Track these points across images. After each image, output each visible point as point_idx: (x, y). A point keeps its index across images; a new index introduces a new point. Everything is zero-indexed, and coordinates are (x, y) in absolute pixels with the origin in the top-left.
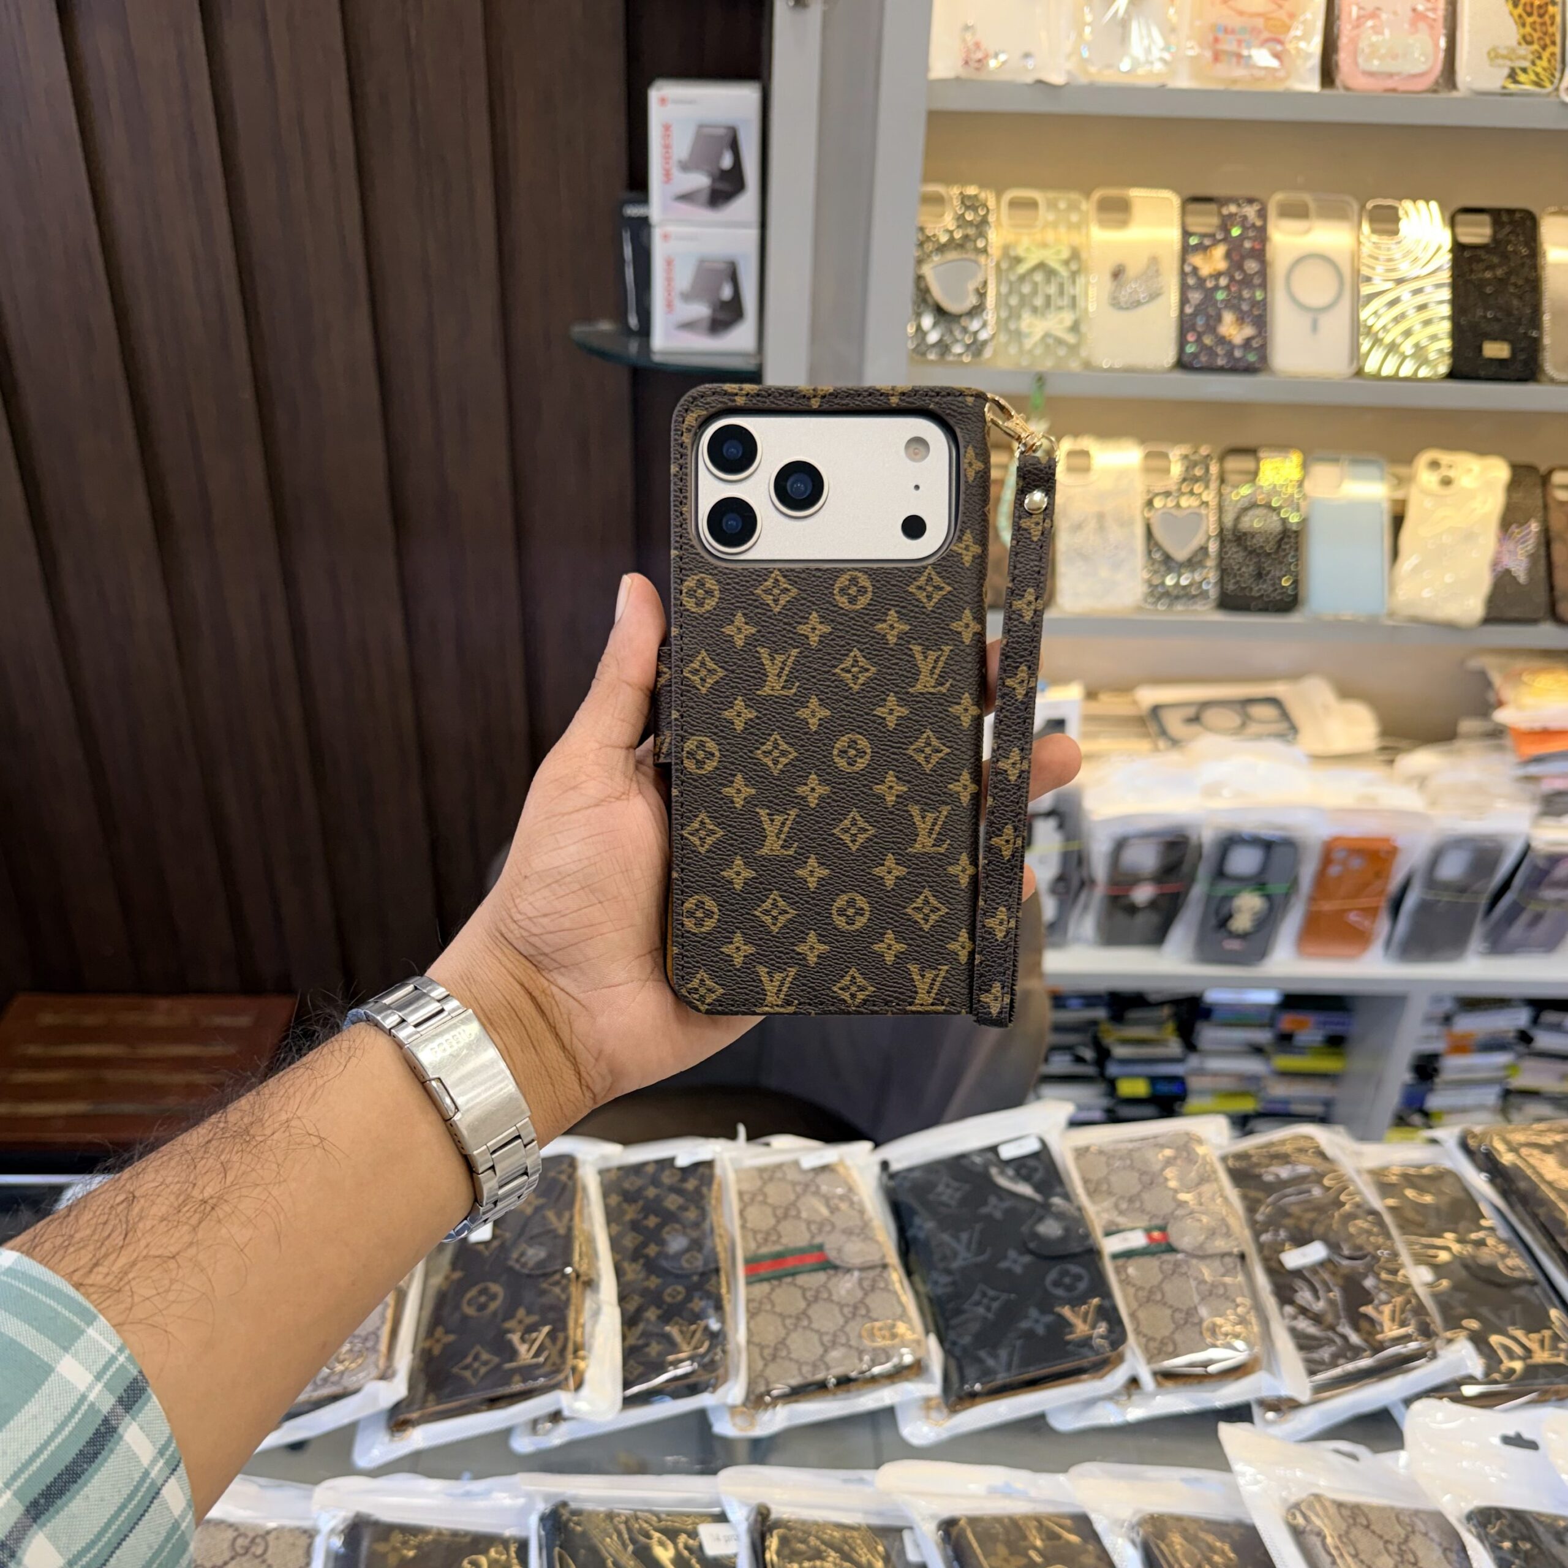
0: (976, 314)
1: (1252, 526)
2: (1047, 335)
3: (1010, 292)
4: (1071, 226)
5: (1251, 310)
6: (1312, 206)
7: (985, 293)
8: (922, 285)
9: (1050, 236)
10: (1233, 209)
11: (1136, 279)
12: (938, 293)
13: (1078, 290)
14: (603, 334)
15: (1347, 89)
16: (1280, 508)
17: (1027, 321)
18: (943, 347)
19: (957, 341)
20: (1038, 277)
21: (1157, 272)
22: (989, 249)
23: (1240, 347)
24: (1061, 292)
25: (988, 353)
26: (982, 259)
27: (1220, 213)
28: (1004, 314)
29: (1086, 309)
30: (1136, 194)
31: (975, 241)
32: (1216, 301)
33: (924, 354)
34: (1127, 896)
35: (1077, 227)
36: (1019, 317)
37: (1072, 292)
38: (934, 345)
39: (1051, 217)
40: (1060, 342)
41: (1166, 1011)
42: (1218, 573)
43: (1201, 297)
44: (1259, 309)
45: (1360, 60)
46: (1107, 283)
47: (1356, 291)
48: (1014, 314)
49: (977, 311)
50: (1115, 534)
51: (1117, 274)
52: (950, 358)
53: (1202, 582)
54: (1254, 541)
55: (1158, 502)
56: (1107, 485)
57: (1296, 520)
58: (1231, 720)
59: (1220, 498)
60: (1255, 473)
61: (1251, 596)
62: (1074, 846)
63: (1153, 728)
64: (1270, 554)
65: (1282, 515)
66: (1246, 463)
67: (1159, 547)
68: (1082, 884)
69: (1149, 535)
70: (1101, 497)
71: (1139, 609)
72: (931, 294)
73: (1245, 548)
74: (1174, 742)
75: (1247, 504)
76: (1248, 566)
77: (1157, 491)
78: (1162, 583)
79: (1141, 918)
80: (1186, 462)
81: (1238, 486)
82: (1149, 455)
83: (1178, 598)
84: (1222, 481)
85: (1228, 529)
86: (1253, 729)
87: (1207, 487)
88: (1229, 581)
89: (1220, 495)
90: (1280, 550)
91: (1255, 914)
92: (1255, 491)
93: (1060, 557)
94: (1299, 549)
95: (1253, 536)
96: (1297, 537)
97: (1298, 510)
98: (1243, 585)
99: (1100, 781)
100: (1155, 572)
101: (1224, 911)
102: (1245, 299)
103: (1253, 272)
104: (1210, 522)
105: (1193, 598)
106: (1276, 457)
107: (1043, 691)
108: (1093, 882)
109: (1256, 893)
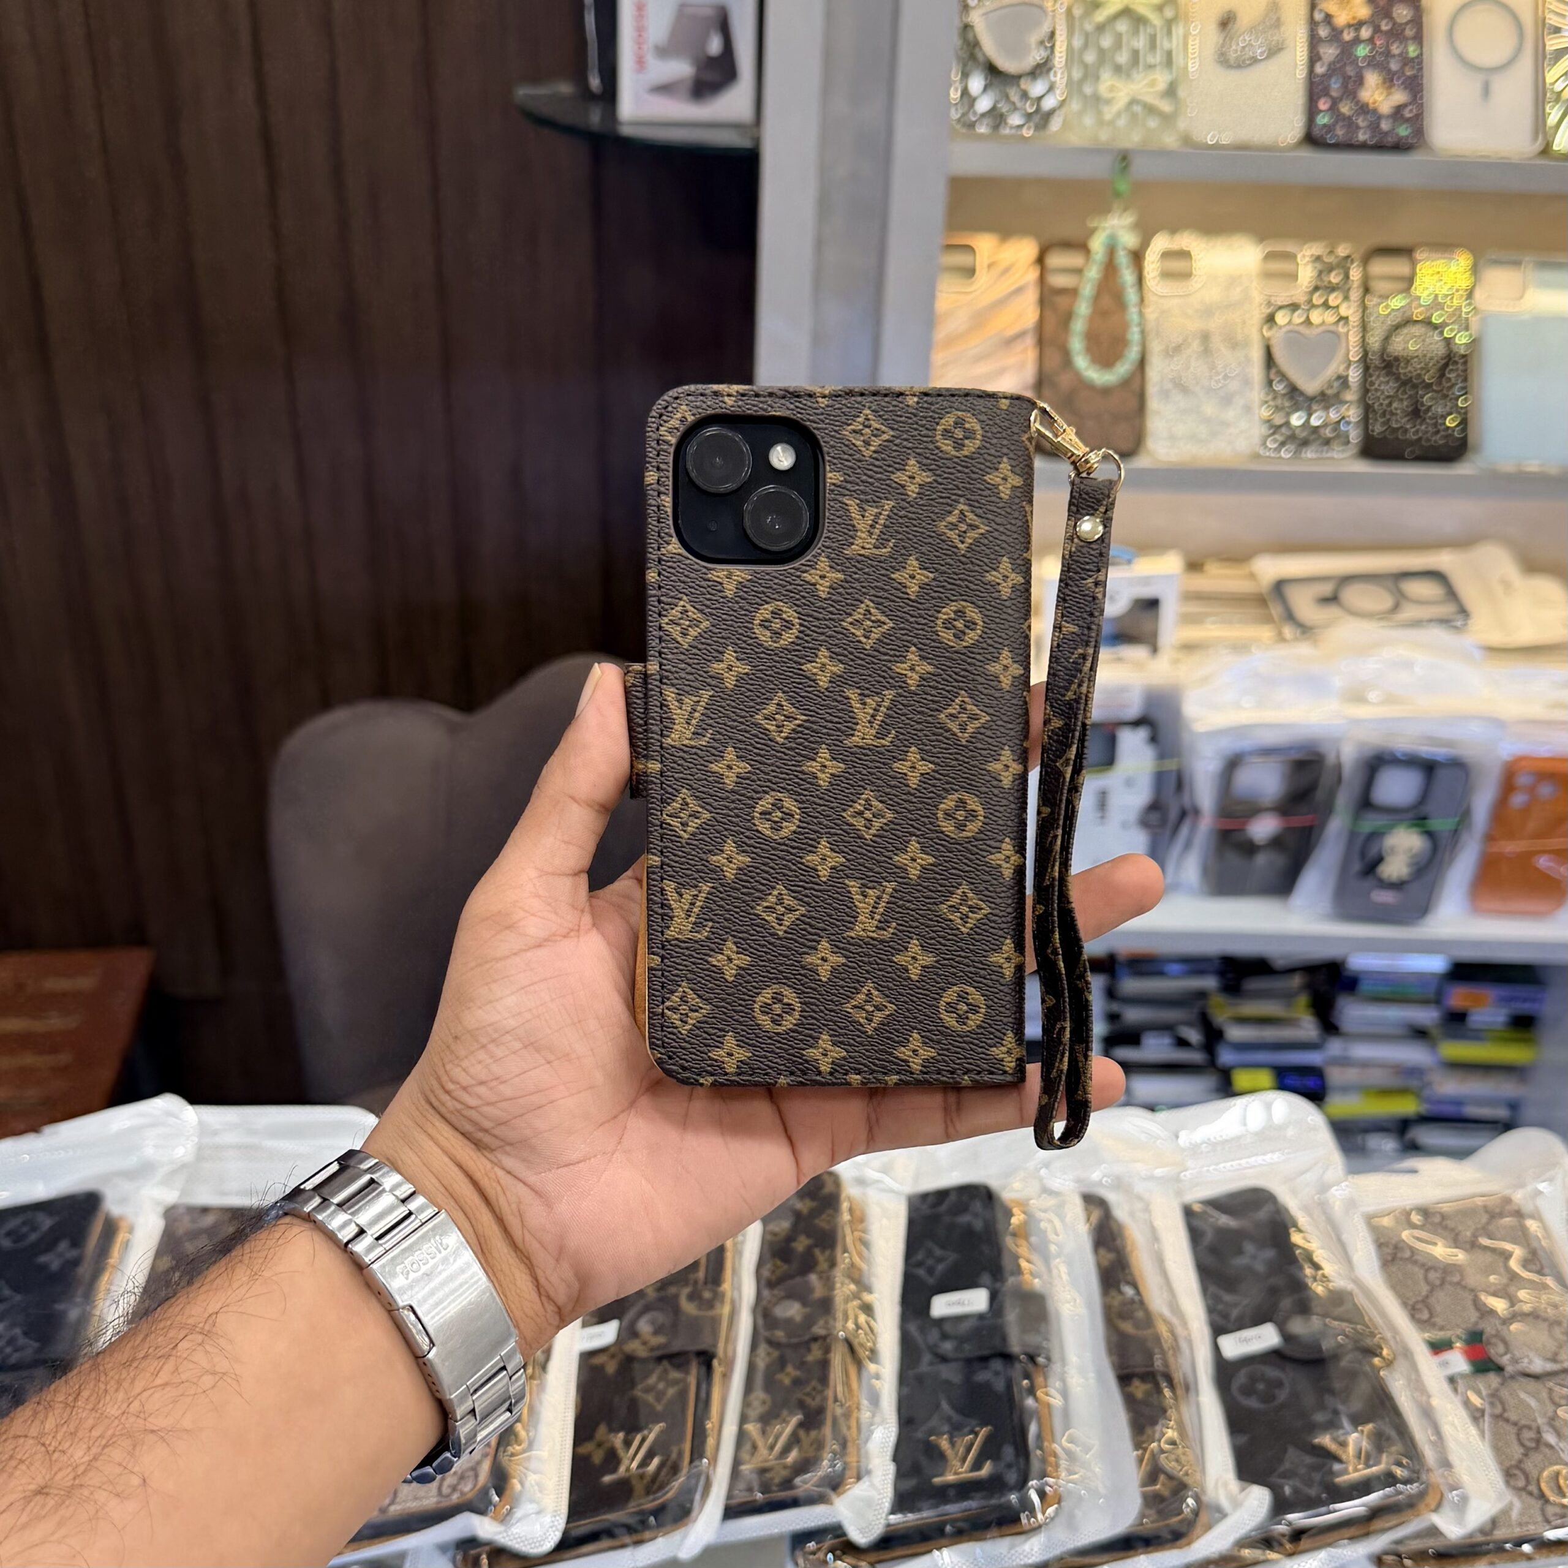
0: (1041, 74)
1: (1406, 349)
2: (1133, 102)
3: (1086, 46)
5: (1402, 69)
7: (1052, 47)
8: (970, 36)
11: (1252, 29)
12: (990, 48)
13: (1175, 43)
14: (556, 98)
16: (1443, 325)
17: (1107, 81)
18: (996, 117)
19: (1016, 109)
20: (1122, 26)
21: (1278, 21)
23: (1388, 117)
24: (1153, 44)
25: (1055, 124)
28: (1077, 74)
29: (1186, 67)
32: (1357, 58)
33: (972, 125)
34: (1241, 830)
36: (1097, 78)
37: (1166, 45)
38: (983, 115)
40: (1151, 110)
41: (1297, 981)
42: (1361, 411)
43: (1338, 52)
44: (1413, 68)
46: (1213, 35)
47: (1540, 47)
48: (1091, 74)
49: (1041, 69)
50: (1225, 358)
51: (1226, 22)
52: (1006, 131)
53: (1339, 422)
54: (1410, 368)
55: (1281, 318)
56: (1213, 295)
57: (1464, 341)
58: (1380, 601)
59: (1364, 312)
60: (1410, 280)
61: (1406, 440)
62: (1171, 765)
63: (1276, 610)
64: (1428, 386)
65: (1445, 335)
66: (1397, 267)
67: (1283, 377)
68: (1183, 814)
69: (1269, 360)
70: (1208, 311)
71: (1256, 456)
72: (981, 48)
73: (1398, 379)
74: (1305, 630)
75: (1399, 320)
76: (1402, 400)
77: (1280, 304)
78: (1287, 423)
79: (1261, 860)
80: (1319, 266)
81: (1387, 297)
82: (1269, 256)
83: (1305, 443)
84: (1367, 290)
85: (1374, 353)
86: (1410, 612)
87: (1346, 298)
88: (1376, 420)
89: (1364, 308)
90: (1444, 380)
91: (1414, 856)
92: (1409, 304)
93: (1152, 390)
94: (1469, 377)
95: (1408, 361)
96: (1465, 363)
97: (1467, 329)
98: (1395, 426)
99: (1205, 680)
100: (1278, 409)
101: (1373, 852)
102: (1394, 56)
103: (1404, 21)
104: (1351, 343)
105: (1327, 442)
106: (1438, 259)
107: (1129, 562)
108: (1197, 812)
109: (1415, 829)
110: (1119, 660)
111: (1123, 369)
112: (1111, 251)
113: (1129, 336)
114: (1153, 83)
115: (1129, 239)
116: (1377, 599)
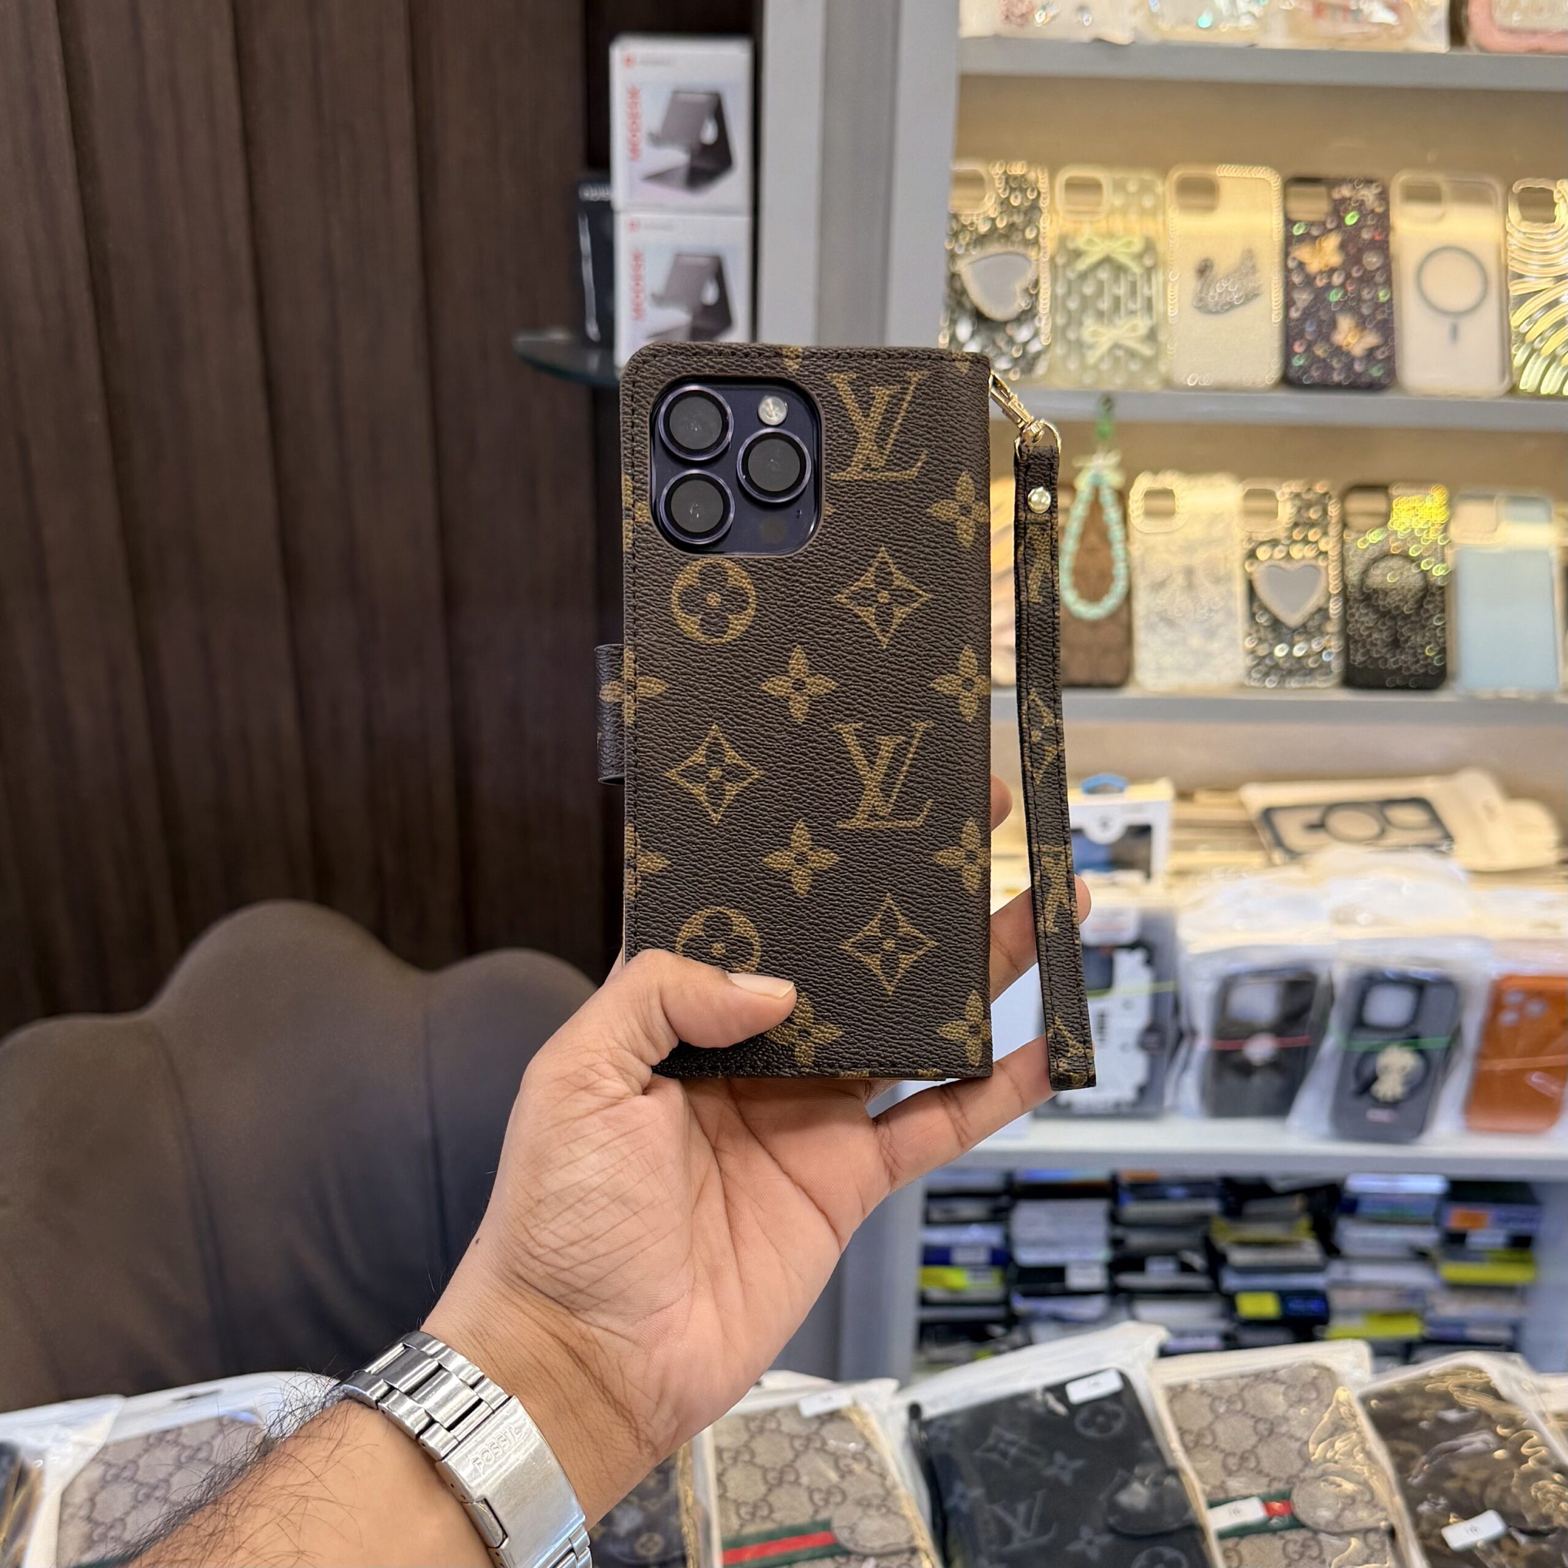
0: (1026, 320)
1: (1384, 581)
2: (1116, 346)
3: (1069, 293)
4: (1143, 212)
5: (1373, 314)
6: (1445, 188)
7: (1037, 295)
8: (958, 285)
9: (1118, 224)
10: (1345, 191)
11: (1227, 277)
12: (977, 295)
13: (1155, 290)
14: (553, 345)
15: (1481, 48)
16: (1420, 558)
17: (1090, 328)
19: (1002, 354)
20: (1104, 274)
21: (1254, 269)
22: (1041, 240)
23: (1361, 359)
24: (1133, 291)
25: (1041, 368)
26: (1032, 253)
27: (1329, 196)
28: (1060, 321)
29: (1166, 312)
30: (1226, 174)
31: (1023, 231)
32: (1330, 303)
34: (1239, 1051)
35: (1153, 212)
36: (1080, 324)
37: (1146, 292)
39: (1118, 201)
40: (1132, 354)
41: (1297, 1203)
42: (1342, 642)
43: (1312, 297)
44: (1383, 312)
45: (1497, 15)
46: (1191, 283)
47: (1504, 292)
48: (1074, 320)
49: (1027, 316)
50: (1209, 592)
51: (1204, 270)
53: (1321, 652)
54: (1388, 600)
55: (1262, 553)
56: (1196, 531)
57: (1441, 573)
58: (1366, 825)
59: (1342, 547)
60: (1387, 516)
61: (1386, 669)
62: (1168, 987)
63: (1265, 837)
64: (1409, 616)
65: (1423, 567)
66: (1375, 503)
67: (1266, 610)
68: (1180, 1036)
69: (1252, 593)
70: (1189, 548)
71: (1242, 686)
72: (968, 296)
73: (1376, 609)
74: (1293, 855)
75: (1377, 554)
76: (1381, 631)
77: (1261, 539)
78: (1271, 654)
79: (1257, 1081)
80: (1298, 503)
81: (1366, 532)
82: (1250, 495)
83: (1290, 673)
84: (1345, 525)
85: (1353, 585)
86: (1395, 837)
87: (1325, 533)
88: (1357, 651)
89: (1343, 543)
90: (1422, 611)
91: (1407, 1075)
92: (1387, 538)
93: (1139, 623)
94: (1447, 610)
95: (1386, 594)
96: (1442, 594)
97: (1443, 561)
98: (1375, 656)
99: (1197, 904)
100: (1261, 641)
101: (1367, 1073)
102: (1365, 301)
103: (1374, 268)
104: (1331, 577)
105: (1311, 672)
106: (1413, 495)
107: (1121, 790)
108: (1194, 1033)
109: (1408, 1048)
110: (1114, 884)
111: (1110, 602)
112: (1096, 491)
113: (1115, 572)
114: (1134, 329)
115: (1114, 479)
116: (1365, 825)
